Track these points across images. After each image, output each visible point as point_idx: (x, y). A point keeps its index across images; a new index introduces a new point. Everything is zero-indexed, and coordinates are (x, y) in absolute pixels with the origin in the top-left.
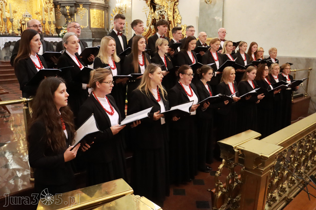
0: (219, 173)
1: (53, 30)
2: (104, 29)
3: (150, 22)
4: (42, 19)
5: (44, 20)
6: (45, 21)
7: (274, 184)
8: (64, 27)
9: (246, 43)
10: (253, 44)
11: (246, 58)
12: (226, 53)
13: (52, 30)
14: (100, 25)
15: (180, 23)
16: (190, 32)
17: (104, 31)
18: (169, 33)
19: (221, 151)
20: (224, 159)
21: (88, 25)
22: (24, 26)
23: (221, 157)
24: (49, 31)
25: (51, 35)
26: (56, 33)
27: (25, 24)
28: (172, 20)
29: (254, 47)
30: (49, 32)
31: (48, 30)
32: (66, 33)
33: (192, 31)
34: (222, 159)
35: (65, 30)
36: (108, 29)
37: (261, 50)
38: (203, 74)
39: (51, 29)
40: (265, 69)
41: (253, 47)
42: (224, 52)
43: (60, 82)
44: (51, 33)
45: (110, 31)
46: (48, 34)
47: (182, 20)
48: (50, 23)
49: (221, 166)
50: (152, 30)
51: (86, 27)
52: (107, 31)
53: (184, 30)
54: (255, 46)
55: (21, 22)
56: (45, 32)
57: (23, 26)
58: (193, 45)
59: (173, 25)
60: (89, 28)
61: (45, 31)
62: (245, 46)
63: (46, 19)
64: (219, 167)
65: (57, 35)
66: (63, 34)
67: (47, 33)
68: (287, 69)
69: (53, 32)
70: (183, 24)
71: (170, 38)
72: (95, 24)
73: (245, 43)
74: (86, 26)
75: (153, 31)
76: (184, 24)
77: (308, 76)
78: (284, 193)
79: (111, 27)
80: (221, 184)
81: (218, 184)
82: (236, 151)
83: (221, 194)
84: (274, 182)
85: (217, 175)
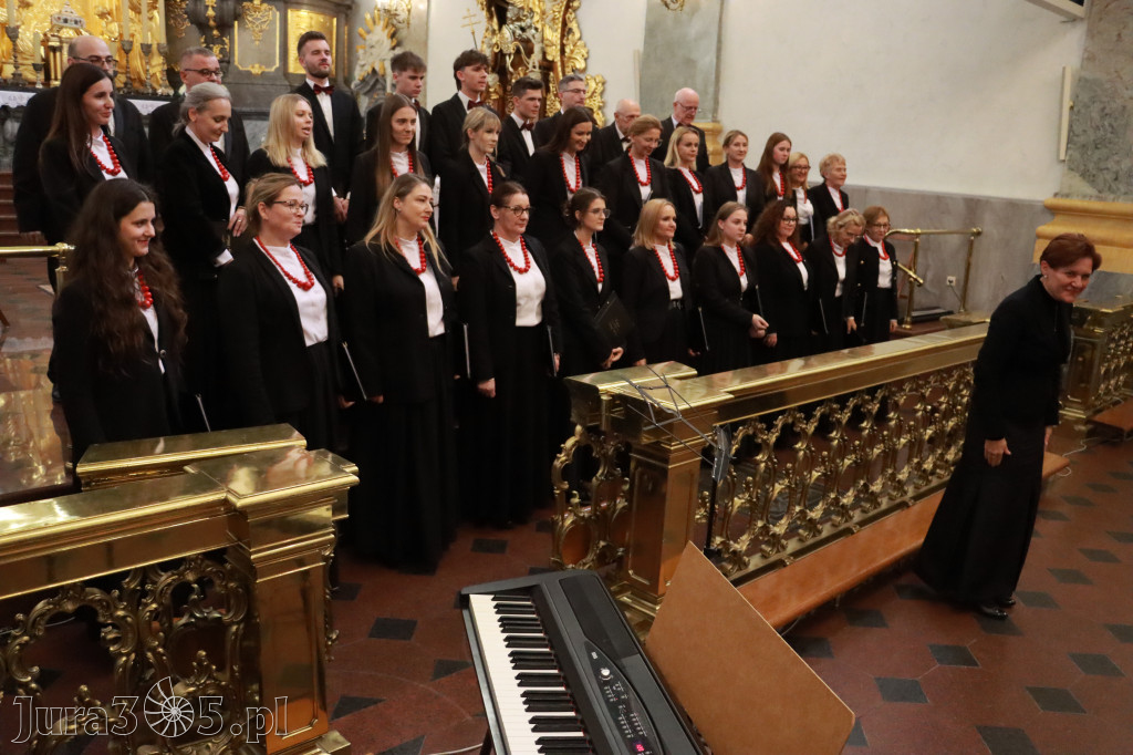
0: (564, 458)
1: (159, 75)
4: (121, 35)
5: (126, 38)
6: (131, 43)
7: (734, 513)
9: (743, 135)
10: (776, 139)
11: (745, 181)
12: (679, 166)
13: (154, 74)
15: (584, 70)
16: (573, 94)
19: (574, 401)
20: (581, 425)
21: (278, 64)
22: (58, 54)
23: (573, 419)
24: (143, 76)
25: (150, 91)
26: (166, 87)
28: (558, 60)
29: (782, 149)
30: (142, 83)
31: (139, 73)
33: (578, 91)
34: (575, 425)
36: (348, 81)
37: (802, 162)
38: (577, 215)
39: (151, 72)
40: (785, 216)
41: (777, 149)
42: (672, 163)
43: (143, 199)
44: (151, 86)
45: (353, 86)
46: (141, 89)
47: (589, 62)
48: (147, 50)
49: (570, 442)
50: (491, 90)
51: (273, 69)
53: (594, 92)
54: (784, 144)
55: (44, 42)
56: (130, 81)
57: (52, 54)
58: (582, 135)
59: (560, 74)
60: (281, 74)
61: (130, 78)
62: (737, 145)
63: (133, 35)
64: (564, 443)
65: (171, 92)
67: (136, 85)
68: (880, 225)
69: (157, 81)
70: (591, 71)
73: (740, 137)
74: (271, 67)
75: (495, 92)
76: (594, 75)
77: (970, 254)
78: (775, 550)
79: (358, 74)
80: (574, 496)
81: (563, 491)
82: (604, 398)
83: (572, 523)
84: (732, 506)
85: (557, 463)
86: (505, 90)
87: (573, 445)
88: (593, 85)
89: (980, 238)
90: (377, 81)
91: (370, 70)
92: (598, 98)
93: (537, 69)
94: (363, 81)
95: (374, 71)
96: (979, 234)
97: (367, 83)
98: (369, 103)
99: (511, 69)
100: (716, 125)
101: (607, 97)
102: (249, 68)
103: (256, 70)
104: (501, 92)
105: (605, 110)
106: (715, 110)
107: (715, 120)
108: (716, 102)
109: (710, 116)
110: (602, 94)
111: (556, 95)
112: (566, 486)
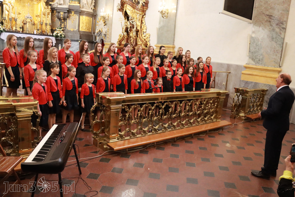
0: (93, 109)
1: (49, 30)
2: (91, 33)
3: (124, 30)
4: (41, 21)
5: (42, 21)
6: (43, 23)
8: (58, 28)
13: (48, 30)
14: (88, 30)
15: (146, 32)
17: (90, 34)
18: (137, 39)
21: (77, 28)
22: (26, 25)
24: (45, 31)
25: (46, 34)
26: (50, 33)
27: (26, 24)
28: (140, 29)
30: (45, 32)
32: (58, 33)
35: (58, 31)
36: (94, 33)
39: (47, 29)
45: (95, 34)
46: (45, 33)
47: (147, 30)
48: (46, 24)
50: (125, 36)
52: (93, 34)
55: (23, 22)
57: (24, 25)
59: (140, 33)
60: (78, 31)
61: (42, 31)
63: (43, 21)
65: (52, 34)
66: (56, 34)
67: (44, 32)
69: (48, 32)
70: (147, 32)
71: (137, 43)
72: (83, 28)
74: (75, 29)
77: (227, 78)
78: (144, 134)
79: (97, 31)
80: (96, 117)
81: (92, 115)
82: (100, 96)
83: (95, 122)
84: (131, 122)
85: (91, 110)
86: (128, 36)
87: (95, 106)
88: (147, 36)
89: (230, 74)
90: (101, 33)
91: (99, 31)
92: (148, 39)
93: (135, 32)
94: (97, 33)
95: (100, 31)
96: (230, 73)
97: (98, 34)
98: (99, 38)
99: (129, 31)
100: (174, 46)
101: (150, 38)
102: (70, 29)
103: (72, 30)
104: (127, 37)
105: (150, 42)
106: (174, 42)
107: (173, 45)
108: (174, 40)
109: (172, 43)
110: (149, 37)
111: (139, 38)
112: (93, 114)
